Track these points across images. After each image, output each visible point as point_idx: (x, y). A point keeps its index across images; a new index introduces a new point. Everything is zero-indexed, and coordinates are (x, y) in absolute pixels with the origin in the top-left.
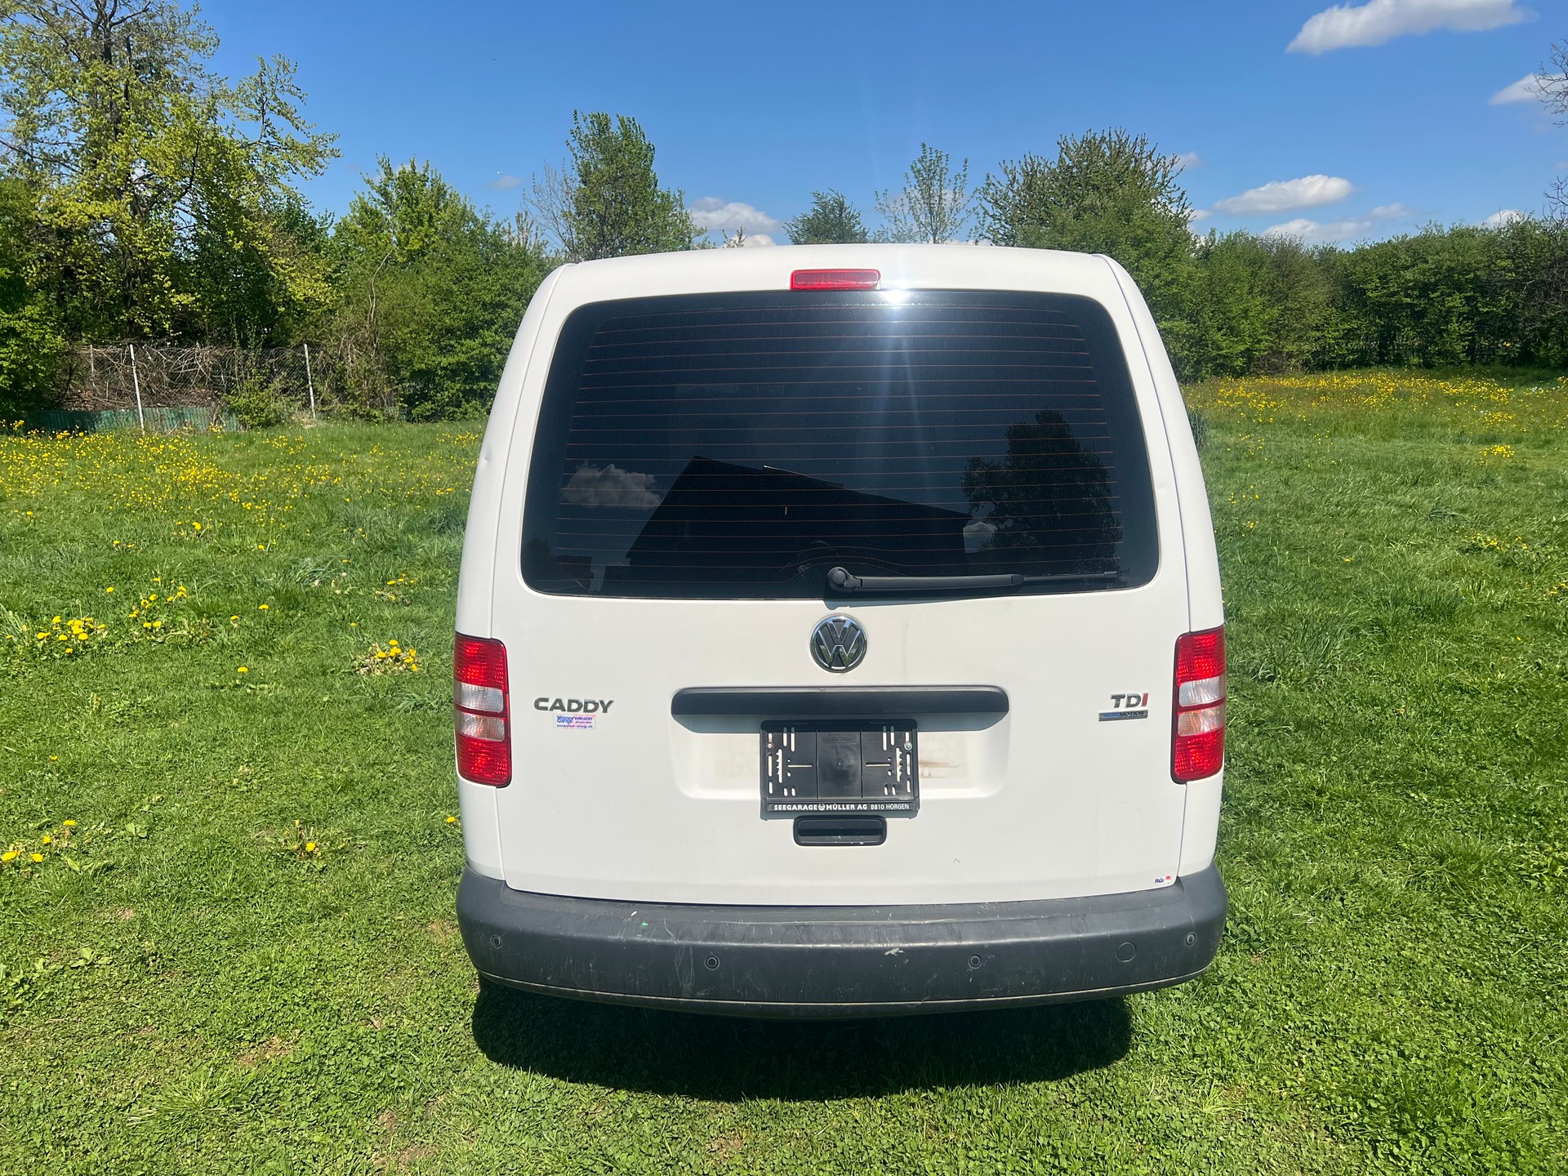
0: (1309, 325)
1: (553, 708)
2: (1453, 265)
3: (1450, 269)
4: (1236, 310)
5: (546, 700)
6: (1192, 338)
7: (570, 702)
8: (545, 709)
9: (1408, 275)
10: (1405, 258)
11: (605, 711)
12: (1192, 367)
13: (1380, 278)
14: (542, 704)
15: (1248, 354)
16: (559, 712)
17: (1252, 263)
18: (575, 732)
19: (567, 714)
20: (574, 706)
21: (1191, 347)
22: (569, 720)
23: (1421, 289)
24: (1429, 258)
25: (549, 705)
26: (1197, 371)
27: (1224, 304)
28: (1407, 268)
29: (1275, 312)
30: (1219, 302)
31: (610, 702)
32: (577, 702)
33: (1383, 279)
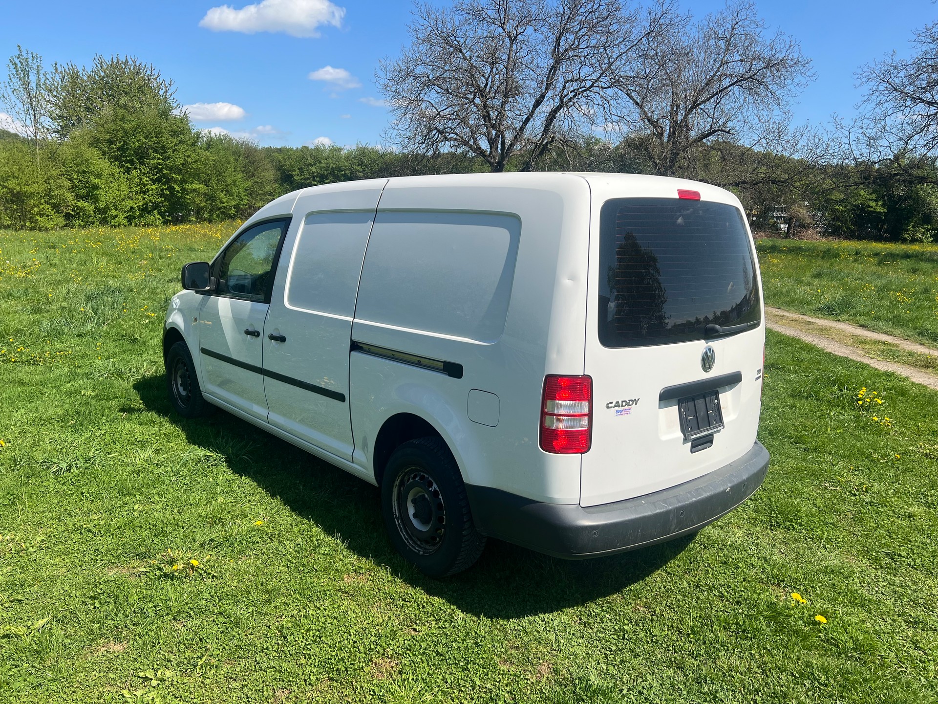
0: (267, 192)
1: (615, 406)
2: (334, 166)
3: (333, 168)
4: (229, 181)
5: (612, 403)
6: (208, 196)
7: (623, 402)
8: (611, 407)
9: (313, 169)
10: (310, 160)
11: (636, 404)
12: (208, 213)
13: (299, 169)
14: (610, 405)
15: (236, 207)
16: (617, 408)
17: (234, 153)
18: (624, 417)
19: (621, 409)
20: (624, 404)
21: (207, 201)
22: (621, 411)
23: (320, 177)
24: (322, 161)
25: (613, 405)
26: (211, 215)
27: (223, 176)
28: (312, 165)
29: (249, 183)
30: (220, 175)
31: (639, 399)
32: (625, 401)
33: (301, 169)
